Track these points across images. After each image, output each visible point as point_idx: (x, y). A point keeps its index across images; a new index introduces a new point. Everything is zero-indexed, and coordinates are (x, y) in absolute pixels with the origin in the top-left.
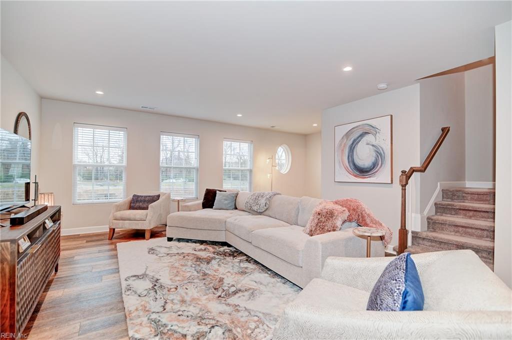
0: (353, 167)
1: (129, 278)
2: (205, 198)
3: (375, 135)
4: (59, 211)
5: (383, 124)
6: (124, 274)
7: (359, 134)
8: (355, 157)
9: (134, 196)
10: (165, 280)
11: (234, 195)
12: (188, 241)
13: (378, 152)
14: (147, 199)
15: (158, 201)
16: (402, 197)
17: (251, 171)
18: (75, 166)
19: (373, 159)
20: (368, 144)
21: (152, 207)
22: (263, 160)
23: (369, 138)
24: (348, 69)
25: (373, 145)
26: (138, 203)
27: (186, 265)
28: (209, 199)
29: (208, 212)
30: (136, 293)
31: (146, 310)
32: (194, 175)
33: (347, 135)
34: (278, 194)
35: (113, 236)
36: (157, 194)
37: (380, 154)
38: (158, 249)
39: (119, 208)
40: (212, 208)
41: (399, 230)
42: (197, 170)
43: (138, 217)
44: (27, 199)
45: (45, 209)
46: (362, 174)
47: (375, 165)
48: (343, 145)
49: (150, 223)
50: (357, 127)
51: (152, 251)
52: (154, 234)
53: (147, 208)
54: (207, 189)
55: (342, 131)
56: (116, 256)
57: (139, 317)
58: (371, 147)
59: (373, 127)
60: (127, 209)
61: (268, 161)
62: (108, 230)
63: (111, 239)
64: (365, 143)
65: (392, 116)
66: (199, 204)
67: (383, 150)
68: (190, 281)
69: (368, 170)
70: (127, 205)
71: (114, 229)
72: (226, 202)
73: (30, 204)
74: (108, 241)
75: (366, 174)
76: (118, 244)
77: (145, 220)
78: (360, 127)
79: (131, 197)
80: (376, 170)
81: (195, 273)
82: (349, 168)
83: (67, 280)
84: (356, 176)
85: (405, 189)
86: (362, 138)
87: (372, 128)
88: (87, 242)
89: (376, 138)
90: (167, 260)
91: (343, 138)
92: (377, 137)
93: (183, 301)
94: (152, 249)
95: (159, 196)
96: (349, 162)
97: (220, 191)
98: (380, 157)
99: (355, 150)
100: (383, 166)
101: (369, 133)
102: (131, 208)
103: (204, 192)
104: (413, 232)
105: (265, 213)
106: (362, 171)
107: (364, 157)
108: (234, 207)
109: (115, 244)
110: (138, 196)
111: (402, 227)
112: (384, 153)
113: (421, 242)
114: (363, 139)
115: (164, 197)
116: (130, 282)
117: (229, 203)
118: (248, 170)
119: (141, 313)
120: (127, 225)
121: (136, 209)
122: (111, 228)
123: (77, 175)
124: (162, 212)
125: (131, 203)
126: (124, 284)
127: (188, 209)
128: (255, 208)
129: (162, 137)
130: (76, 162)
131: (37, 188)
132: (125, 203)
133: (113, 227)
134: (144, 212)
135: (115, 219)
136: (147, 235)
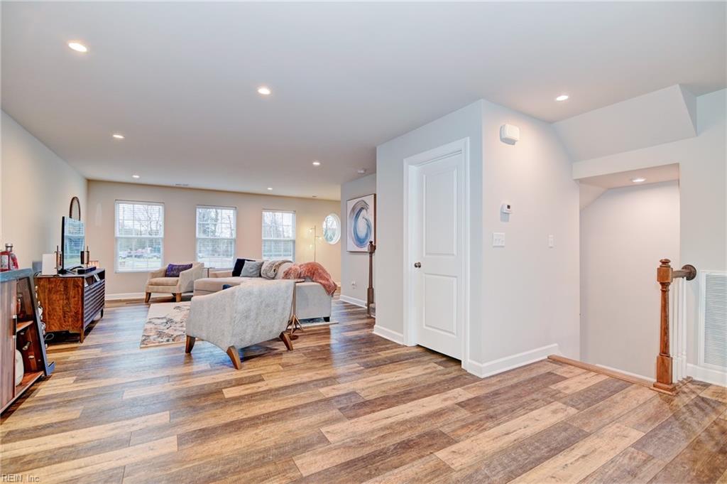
0: (356, 237)
1: (152, 318)
2: (235, 268)
3: (367, 210)
4: (104, 272)
5: (371, 201)
7: (359, 209)
8: (357, 228)
9: (170, 265)
10: (177, 319)
11: (259, 264)
13: (368, 226)
14: (180, 268)
15: (190, 269)
18: (117, 239)
19: (366, 231)
20: (363, 218)
21: (183, 274)
22: (307, 231)
23: (364, 212)
24: (316, 164)
26: (172, 271)
28: (238, 268)
29: (236, 279)
30: (153, 324)
31: (156, 328)
32: (232, 246)
35: (148, 301)
36: (190, 264)
38: (182, 307)
39: (155, 275)
40: (239, 276)
41: (368, 289)
42: (235, 240)
43: (170, 282)
44: (82, 263)
45: (94, 268)
47: (366, 236)
48: (351, 217)
49: (180, 288)
50: (358, 202)
51: (177, 308)
53: (178, 276)
54: (238, 260)
55: (351, 205)
56: (148, 311)
57: (151, 330)
58: (365, 220)
60: (163, 277)
61: (311, 231)
62: (144, 297)
65: (375, 195)
66: (230, 273)
67: (370, 224)
70: (162, 274)
71: (150, 294)
72: (252, 270)
73: (84, 265)
74: (144, 303)
76: (152, 305)
77: (179, 284)
78: (360, 203)
79: (167, 266)
80: (366, 242)
82: (354, 238)
84: (357, 246)
85: (372, 256)
87: (366, 204)
88: (127, 304)
89: (367, 213)
90: (185, 312)
91: (352, 211)
93: (182, 326)
95: (191, 266)
96: (354, 233)
97: (248, 260)
99: (357, 222)
100: (370, 237)
101: (364, 209)
102: (166, 275)
103: (236, 262)
107: (361, 228)
108: (258, 275)
109: (150, 305)
110: (173, 266)
112: (371, 227)
114: (361, 213)
115: (196, 266)
116: (152, 320)
117: (253, 272)
118: (292, 240)
119: (153, 329)
120: (161, 290)
121: (171, 276)
122: (147, 293)
123: (119, 246)
124: (193, 279)
125: (166, 271)
126: (148, 321)
127: (216, 276)
128: (269, 274)
129: (198, 210)
130: (118, 234)
131: (88, 255)
132: (160, 272)
133: (149, 291)
134: (175, 279)
135: (152, 285)
136: (178, 298)
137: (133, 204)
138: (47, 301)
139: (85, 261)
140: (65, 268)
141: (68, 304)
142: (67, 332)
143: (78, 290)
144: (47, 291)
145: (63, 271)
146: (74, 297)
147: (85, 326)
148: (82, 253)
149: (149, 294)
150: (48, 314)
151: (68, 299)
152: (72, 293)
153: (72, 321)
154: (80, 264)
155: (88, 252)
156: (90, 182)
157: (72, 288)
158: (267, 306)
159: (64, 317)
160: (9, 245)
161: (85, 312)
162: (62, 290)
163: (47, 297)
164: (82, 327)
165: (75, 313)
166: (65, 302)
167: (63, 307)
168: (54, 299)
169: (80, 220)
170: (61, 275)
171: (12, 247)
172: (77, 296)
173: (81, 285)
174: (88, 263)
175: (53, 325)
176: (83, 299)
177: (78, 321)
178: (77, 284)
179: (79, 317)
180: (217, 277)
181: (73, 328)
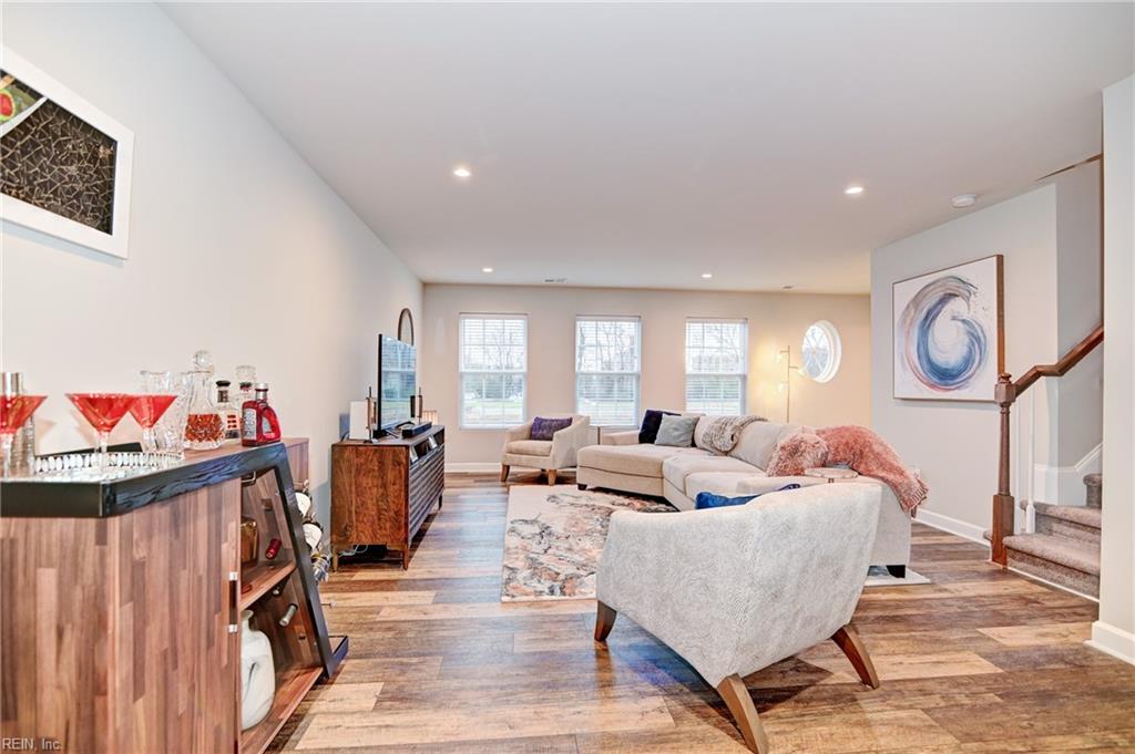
0: (926, 366)
1: (516, 521)
2: (644, 426)
3: (967, 299)
4: (443, 431)
5: (982, 276)
6: (511, 517)
7: (937, 299)
8: (930, 344)
9: (537, 419)
10: (558, 528)
11: (690, 422)
12: (607, 491)
13: (972, 334)
14: (554, 424)
15: (569, 428)
16: (1002, 429)
17: (744, 378)
18: (461, 376)
19: (965, 350)
20: (954, 318)
21: (558, 436)
22: (771, 355)
23: (955, 306)
24: (855, 190)
25: (964, 321)
26: (541, 430)
27: (592, 518)
28: (650, 428)
29: (648, 450)
30: (519, 535)
31: (525, 549)
32: (631, 385)
33: (916, 301)
34: (759, 420)
35: (506, 478)
36: (568, 417)
37: (978, 340)
38: (562, 498)
39: (515, 435)
40: (652, 442)
41: (995, 497)
42: (638, 377)
43: (538, 450)
44: (413, 416)
45: (429, 426)
46: (943, 382)
47: (968, 361)
48: (908, 322)
49: (554, 461)
50: (934, 283)
51: (552, 498)
52: (561, 480)
53: (551, 439)
54: (648, 412)
55: (906, 292)
56: (507, 500)
57: (517, 553)
58: (960, 324)
59: (964, 283)
60: (526, 439)
61: (779, 357)
62: (501, 470)
63: (504, 480)
64: (949, 317)
65: (1000, 259)
66: (634, 435)
67: (982, 331)
68: (588, 534)
69: (954, 373)
70: (526, 434)
71: (508, 467)
72: (677, 433)
73: (415, 421)
74: (500, 483)
75: (951, 382)
76: (512, 487)
77: (550, 454)
78: (939, 284)
79: (533, 420)
80: (970, 373)
81: (599, 528)
82: (920, 369)
83: (452, 516)
84: (932, 386)
85: (1008, 413)
86: (943, 307)
87: (961, 285)
88: (476, 481)
89: (969, 305)
90: (569, 510)
91: (908, 307)
92: (971, 303)
93: (570, 549)
94: (554, 497)
95: (569, 422)
96: (919, 357)
97: (669, 414)
98: (976, 345)
99: (930, 331)
100: (983, 363)
101: (957, 296)
102: (532, 437)
103: (644, 416)
104: (1036, 506)
105: (732, 453)
106: (944, 376)
107: (948, 344)
108: (690, 442)
109: (508, 487)
110: (543, 420)
111: (1000, 489)
112: (985, 336)
113: (1055, 527)
114: (944, 310)
115: (579, 422)
116: (516, 525)
117: (680, 436)
118: (739, 376)
119: (520, 551)
120: (524, 463)
121: (539, 439)
122: (504, 466)
123: (464, 386)
124: (574, 446)
125: (532, 429)
126: (509, 526)
127: (613, 442)
128: (718, 444)
129: (578, 323)
130: (463, 369)
131: (421, 402)
132: (523, 430)
133: (507, 463)
134: (547, 443)
135: (511, 452)
136: (551, 479)
137: (484, 319)
138: (353, 488)
139: (417, 413)
140: (383, 426)
141: (384, 496)
142: (384, 547)
143: (400, 472)
144: (353, 470)
145: (380, 433)
146: (394, 484)
147: (410, 538)
148: (413, 398)
149: (506, 468)
150: (356, 512)
151: (384, 486)
152: (390, 476)
153: (391, 527)
154: (409, 418)
155: (420, 396)
156: (426, 286)
157: (391, 467)
158: (824, 562)
159: (379, 519)
160: (261, 387)
161: (410, 511)
162: (376, 468)
163: (353, 480)
164: (406, 540)
165: (396, 513)
166: (381, 491)
167: (377, 501)
168: (364, 485)
169: (413, 344)
170: (375, 441)
171: (266, 390)
172: (398, 482)
173: (404, 461)
174: (420, 416)
175: (363, 532)
176: (407, 486)
177: (399, 529)
178: (397, 458)
179: (400, 519)
180: (615, 444)
181: (392, 542)
